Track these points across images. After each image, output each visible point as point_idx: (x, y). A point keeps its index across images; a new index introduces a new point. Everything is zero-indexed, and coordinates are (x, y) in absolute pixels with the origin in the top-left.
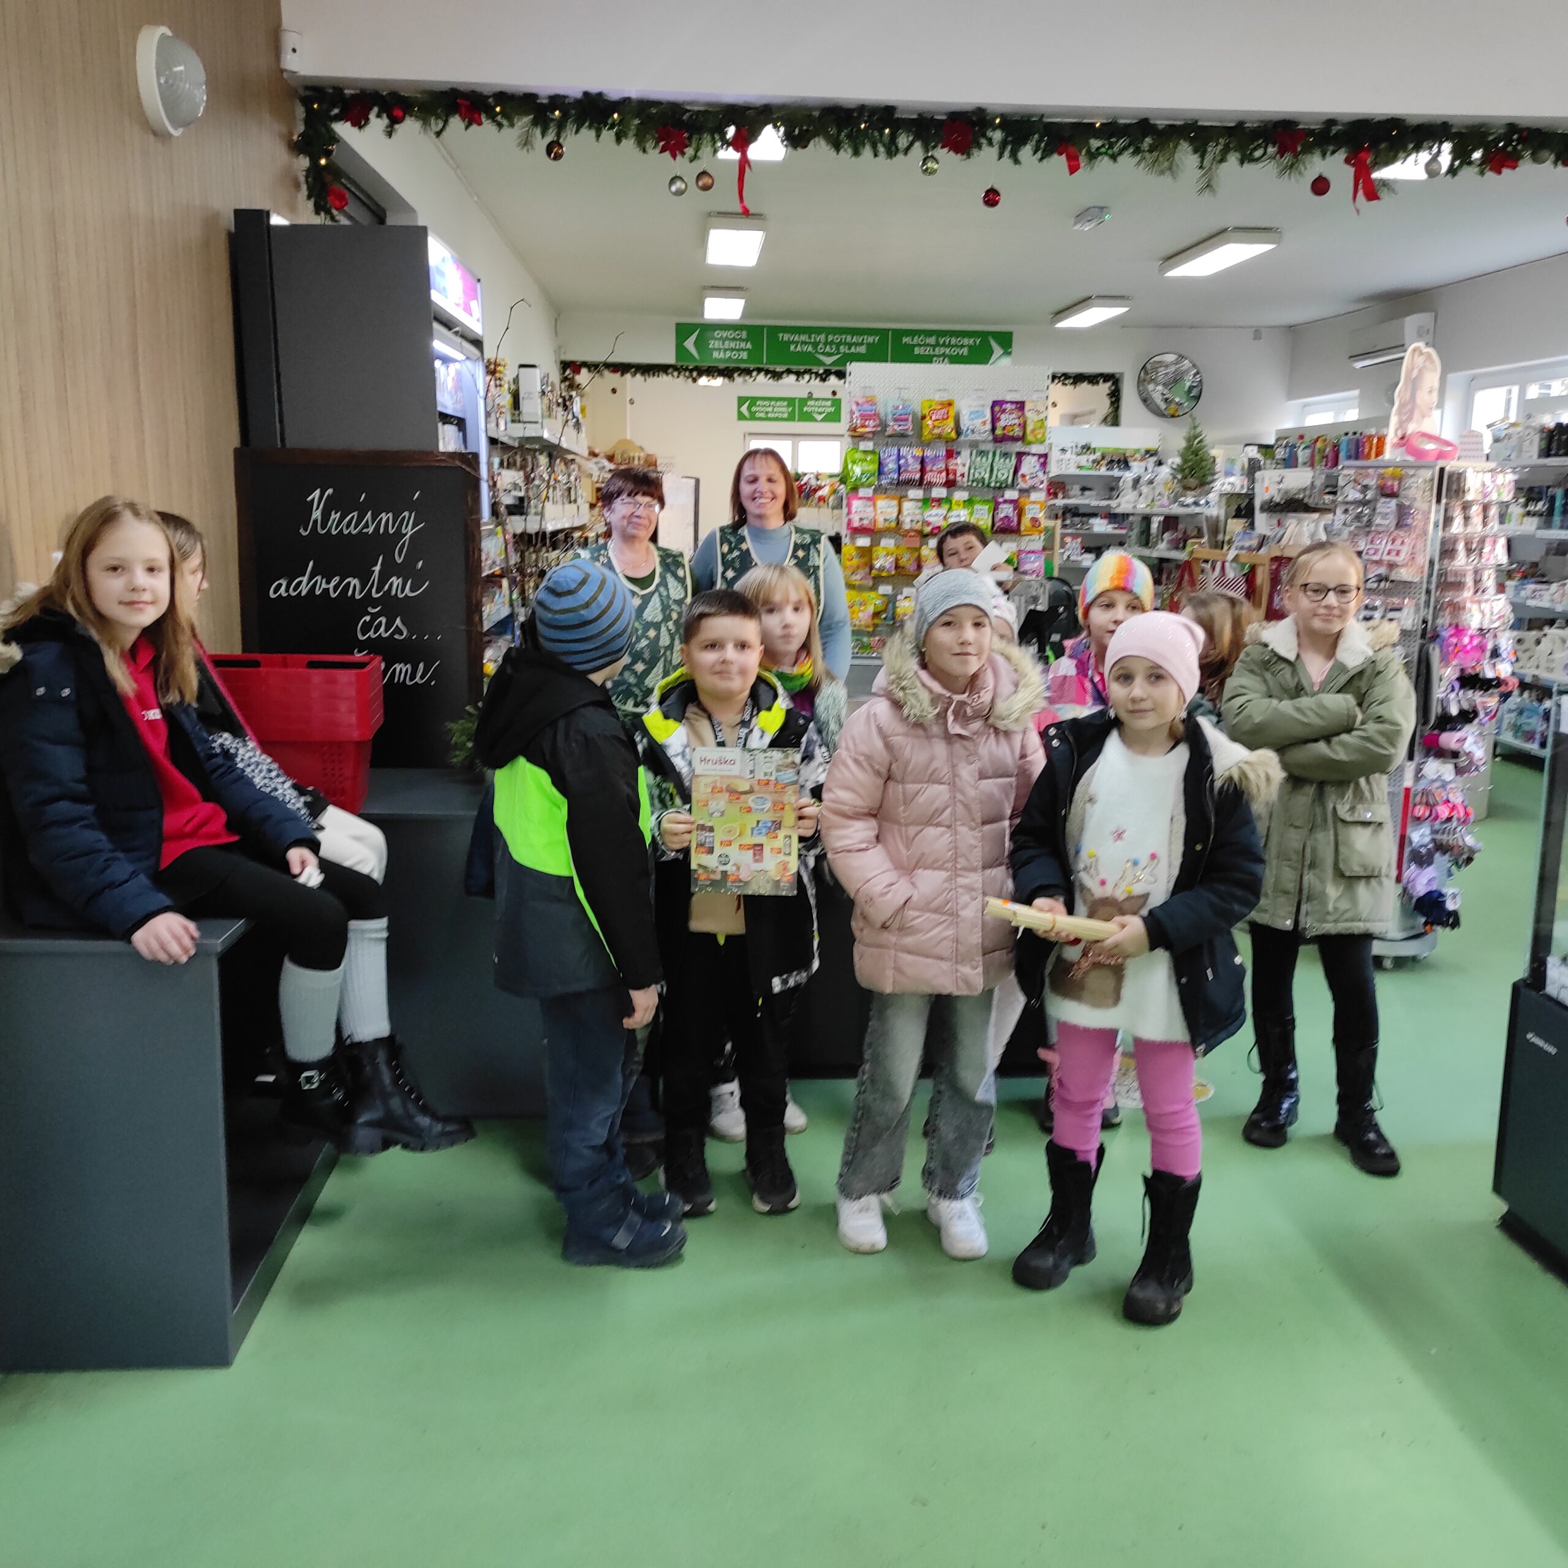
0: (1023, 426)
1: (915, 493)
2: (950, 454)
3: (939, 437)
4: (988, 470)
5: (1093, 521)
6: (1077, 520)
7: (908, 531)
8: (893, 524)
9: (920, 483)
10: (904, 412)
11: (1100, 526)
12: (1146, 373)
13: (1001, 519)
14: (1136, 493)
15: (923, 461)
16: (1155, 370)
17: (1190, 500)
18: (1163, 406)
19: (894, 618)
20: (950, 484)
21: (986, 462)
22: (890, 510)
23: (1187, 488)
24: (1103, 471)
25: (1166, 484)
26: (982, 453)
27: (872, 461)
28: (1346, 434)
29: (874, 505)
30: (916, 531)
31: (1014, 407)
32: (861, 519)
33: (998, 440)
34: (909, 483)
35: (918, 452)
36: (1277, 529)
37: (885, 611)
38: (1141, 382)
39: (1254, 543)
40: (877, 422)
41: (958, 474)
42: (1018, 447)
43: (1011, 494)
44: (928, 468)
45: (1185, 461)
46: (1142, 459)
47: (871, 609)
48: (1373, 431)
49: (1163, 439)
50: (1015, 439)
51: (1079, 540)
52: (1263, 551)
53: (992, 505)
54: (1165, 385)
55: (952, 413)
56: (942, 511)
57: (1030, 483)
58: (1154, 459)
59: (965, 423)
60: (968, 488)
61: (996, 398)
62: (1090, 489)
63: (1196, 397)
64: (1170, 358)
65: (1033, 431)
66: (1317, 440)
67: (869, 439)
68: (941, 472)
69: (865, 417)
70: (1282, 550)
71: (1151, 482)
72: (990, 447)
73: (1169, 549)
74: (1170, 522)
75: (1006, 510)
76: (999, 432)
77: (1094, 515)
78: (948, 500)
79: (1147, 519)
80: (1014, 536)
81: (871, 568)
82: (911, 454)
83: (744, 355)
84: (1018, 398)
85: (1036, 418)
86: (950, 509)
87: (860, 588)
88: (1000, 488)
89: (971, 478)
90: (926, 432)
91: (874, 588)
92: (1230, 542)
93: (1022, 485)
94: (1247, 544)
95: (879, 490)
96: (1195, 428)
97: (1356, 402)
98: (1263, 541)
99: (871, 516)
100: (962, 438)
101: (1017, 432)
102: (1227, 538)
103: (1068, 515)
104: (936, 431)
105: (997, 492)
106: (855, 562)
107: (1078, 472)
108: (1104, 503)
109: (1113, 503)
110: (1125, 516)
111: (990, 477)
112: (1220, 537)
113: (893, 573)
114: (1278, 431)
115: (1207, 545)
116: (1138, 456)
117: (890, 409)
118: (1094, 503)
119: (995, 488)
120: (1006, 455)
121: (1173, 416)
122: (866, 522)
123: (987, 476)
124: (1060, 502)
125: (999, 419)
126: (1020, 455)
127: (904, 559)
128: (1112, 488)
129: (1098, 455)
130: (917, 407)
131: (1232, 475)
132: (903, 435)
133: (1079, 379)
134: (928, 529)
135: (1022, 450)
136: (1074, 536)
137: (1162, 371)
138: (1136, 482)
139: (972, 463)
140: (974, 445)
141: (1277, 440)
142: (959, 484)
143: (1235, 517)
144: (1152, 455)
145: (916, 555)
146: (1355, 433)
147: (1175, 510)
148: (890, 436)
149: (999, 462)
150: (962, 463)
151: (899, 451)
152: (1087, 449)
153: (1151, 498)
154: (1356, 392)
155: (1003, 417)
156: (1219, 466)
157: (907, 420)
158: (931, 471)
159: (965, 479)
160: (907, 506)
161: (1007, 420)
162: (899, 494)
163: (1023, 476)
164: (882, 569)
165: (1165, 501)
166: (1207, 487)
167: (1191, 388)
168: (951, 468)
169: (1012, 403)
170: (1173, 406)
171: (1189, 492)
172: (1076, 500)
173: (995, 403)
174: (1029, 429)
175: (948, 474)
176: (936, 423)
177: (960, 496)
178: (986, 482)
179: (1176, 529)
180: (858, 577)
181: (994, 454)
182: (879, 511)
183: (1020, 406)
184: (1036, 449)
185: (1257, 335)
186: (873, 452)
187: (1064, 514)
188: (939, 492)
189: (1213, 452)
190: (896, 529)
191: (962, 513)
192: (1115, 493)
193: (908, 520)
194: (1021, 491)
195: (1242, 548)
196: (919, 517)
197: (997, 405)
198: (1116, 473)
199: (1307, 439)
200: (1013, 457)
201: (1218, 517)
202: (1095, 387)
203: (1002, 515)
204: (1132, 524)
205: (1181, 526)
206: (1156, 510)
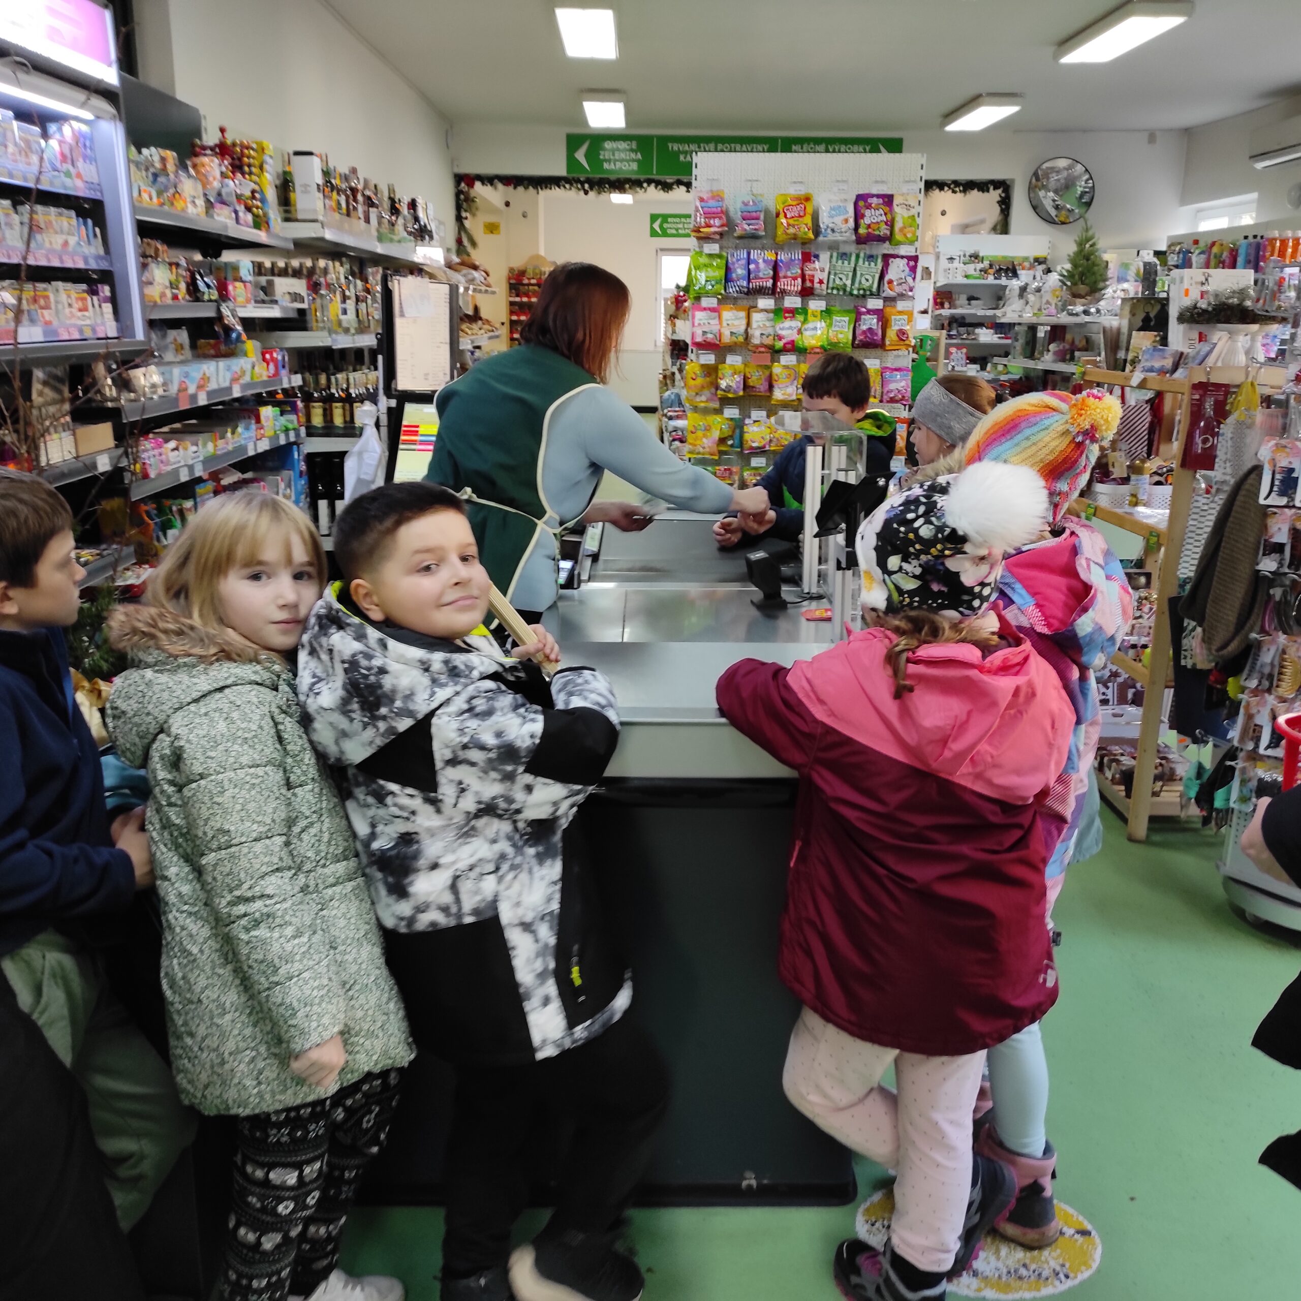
0: (891, 224)
1: (766, 303)
2: (807, 258)
3: (795, 237)
4: (851, 274)
5: (978, 331)
6: (962, 330)
7: (757, 346)
8: (741, 339)
9: (773, 292)
10: (754, 209)
11: (986, 336)
12: (1037, 180)
13: (864, 332)
14: (1022, 302)
15: (776, 267)
16: (1047, 176)
17: (1079, 309)
18: (1053, 212)
19: (741, 445)
20: (807, 293)
21: (848, 267)
22: (736, 323)
23: (1076, 296)
24: (991, 280)
25: (1054, 291)
26: (844, 256)
27: (718, 267)
28: (1246, 237)
29: (720, 317)
30: (766, 346)
31: (881, 201)
32: (704, 333)
33: (861, 241)
34: (761, 291)
35: (770, 256)
36: (1198, 346)
37: (731, 437)
38: (1031, 189)
39: (1168, 363)
40: (725, 221)
41: (816, 280)
42: (886, 248)
43: (874, 303)
44: (781, 274)
45: (1075, 265)
46: (1031, 267)
47: (716, 434)
48: (1276, 234)
49: (1053, 246)
50: (881, 239)
51: (964, 350)
52: (1179, 374)
53: (853, 316)
54: (1056, 192)
55: (809, 210)
56: (796, 323)
57: (898, 289)
58: (1043, 267)
59: (825, 220)
60: (828, 297)
61: (861, 192)
62: (977, 299)
63: (1087, 201)
64: (1062, 163)
65: (901, 230)
66: (1213, 244)
67: (714, 241)
68: (795, 279)
69: (709, 215)
70: (1208, 373)
71: (1038, 290)
72: (852, 249)
73: (1055, 361)
74: (1057, 332)
75: (870, 322)
76: (862, 231)
77: (980, 325)
78: (804, 310)
79: (1033, 328)
80: (879, 352)
81: (717, 387)
82: (762, 258)
83: (634, 166)
84: (884, 190)
85: (906, 214)
86: (805, 321)
87: (706, 411)
88: (864, 296)
89: (831, 285)
90: (780, 232)
91: (719, 411)
92: (1134, 362)
93: (888, 292)
94: (1157, 365)
95: (724, 300)
96: (1087, 230)
97: (1254, 205)
98: (1179, 360)
99: (715, 329)
100: (821, 238)
101: (884, 230)
102: (1130, 356)
103: (955, 325)
104: (791, 231)
105: (860, 302)
106: (700, 381)
107: (966, 281)
108: (990, 313)
109: (998, 313)
110: (1011, 326)
111: (853, 283)
112: (1121, 355)
113: (741, 393)
114: (1169, 238)
115: (1104, 365)
116: (1027, 264)
117: (739, 205)
118: (981, 313)
119: (857, 296)
120: (871, 258)
121: (1063, 223)
122: (710, 336)
123: (849, 283)
124: (946, 312)
125: (863, 216)
126: (887, 258)
127: (754, 378)
128: (998, 297)
129: (986, 263)
130: (772, 203)
131: (1127, 281)
132: (754, 237)
133: (968, 186)
134: (779, 345)
135: (891, 252)
136: (959, 347)
137: (1054, 177)
138: (1023, 290)
139: (833, 267)
140: (833, 247)
141: (1169, 247)
142: (817, 292)
143: (1140, 330)
144: (1040, 263)
145: (767, 373)
146: (1255, 237)
147: (1064, 319)
148: (740, 238)
149: (863, 266)
150: (820, 268)
151: (749, 254)
152: (975, 257)
153: (1037, 306)
154: (1254, 196)
155: (868, 213)
156: (1112, 271)
157: (757, 218)
158: (785, 277)
159: (824, 286)
160: (756, 317)
161: (873, 216)
162: (746, 303)
163: (890, 282)
164: (728, 389)
165: (1053, 310)
166: (1097, 295)
167: (1083, 194)
168: (808, 273)
169: (878, 196)
170: (1063, 212)
171: (1078, 300)
172: (963, 309)
173: (859, 197)
174: (898, 225)
175: (804, 281)
176: (791, 221)
177: (816, 305)
178: (848, 289)
179: (1063, 339)
180: (703, 398)
181: (858, 256)
182: (724, 324)
183: (888, 200)
184: (904, 250)
185: (1152, 138)
186: (719, 256)
187: (950, 324)
188: (792, 302)
189: (1106, 257)
190: (744, 345)
191: (819, 325)
192: (1001, 303)
193: (757, 333)
194: (886, 299)
195: (1151, 370)
196: (770, 331)
197: (861, 201)
198: (1003, 281)
199: (1202, 244)
200: (879, 260)
201: (1119, 330)
202: (986, 194)
203: (864, 328)
204: (1017, 334)
205: (1068, 337)
206: (1043, 319)
